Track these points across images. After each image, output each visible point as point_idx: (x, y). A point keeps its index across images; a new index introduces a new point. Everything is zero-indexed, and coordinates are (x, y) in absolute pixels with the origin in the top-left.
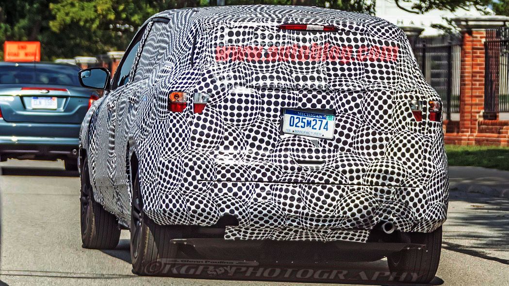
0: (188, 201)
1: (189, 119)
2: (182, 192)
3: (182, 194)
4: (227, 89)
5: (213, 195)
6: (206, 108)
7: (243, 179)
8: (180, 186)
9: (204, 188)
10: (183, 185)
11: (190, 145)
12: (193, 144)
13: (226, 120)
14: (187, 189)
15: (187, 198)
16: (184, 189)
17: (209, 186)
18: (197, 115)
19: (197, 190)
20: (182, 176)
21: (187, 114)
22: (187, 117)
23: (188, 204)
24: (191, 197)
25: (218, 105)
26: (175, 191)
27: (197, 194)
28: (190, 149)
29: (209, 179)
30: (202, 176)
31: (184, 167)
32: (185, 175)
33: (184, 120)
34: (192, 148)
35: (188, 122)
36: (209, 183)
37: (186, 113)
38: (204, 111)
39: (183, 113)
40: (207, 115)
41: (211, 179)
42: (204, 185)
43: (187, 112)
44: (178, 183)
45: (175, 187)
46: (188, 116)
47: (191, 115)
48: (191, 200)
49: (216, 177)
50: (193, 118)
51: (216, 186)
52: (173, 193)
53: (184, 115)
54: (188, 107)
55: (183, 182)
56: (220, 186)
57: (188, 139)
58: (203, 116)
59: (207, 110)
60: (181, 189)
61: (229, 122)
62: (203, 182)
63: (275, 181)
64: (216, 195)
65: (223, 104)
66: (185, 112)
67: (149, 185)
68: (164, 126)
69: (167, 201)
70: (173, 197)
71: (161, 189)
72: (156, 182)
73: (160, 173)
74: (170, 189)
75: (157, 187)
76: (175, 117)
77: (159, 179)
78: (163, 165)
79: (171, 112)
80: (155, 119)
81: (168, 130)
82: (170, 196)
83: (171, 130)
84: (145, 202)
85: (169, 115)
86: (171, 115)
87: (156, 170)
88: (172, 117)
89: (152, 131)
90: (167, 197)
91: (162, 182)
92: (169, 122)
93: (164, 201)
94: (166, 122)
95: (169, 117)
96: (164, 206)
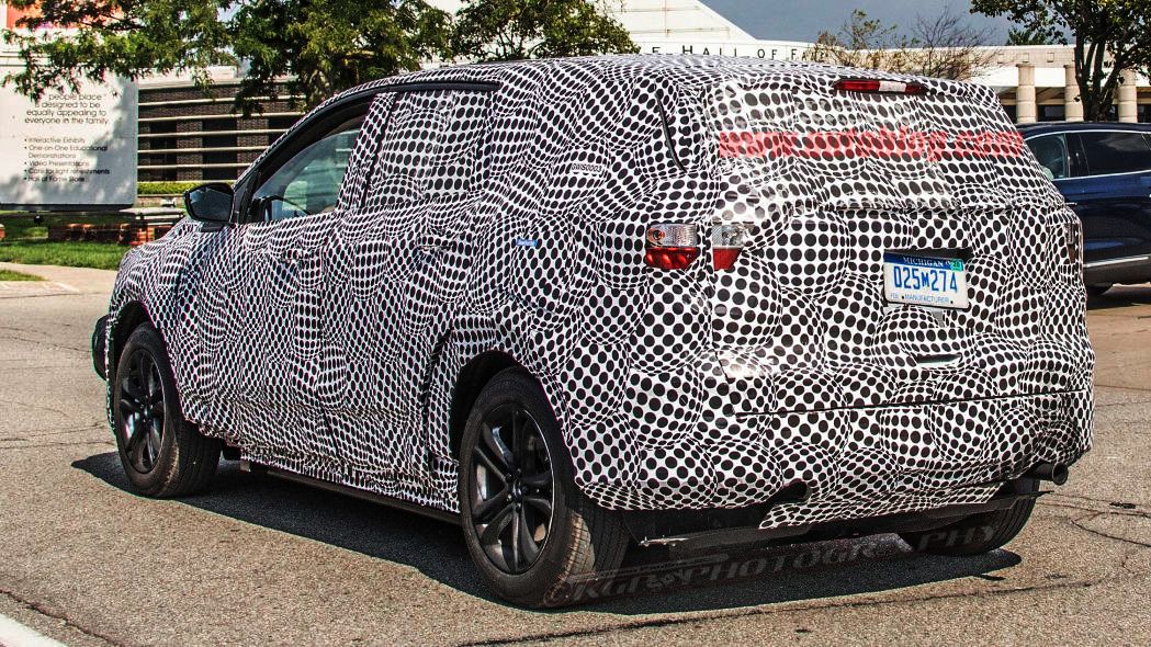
0: (716, 460)
1: (705, 284)
2: (702, 442)
3: (703, 446)
4: (782, 216)
5: (772, 443)
6: (740, 257)
7: (827, 405)
8: (696, 429)
9: (753, 431)
10: (703, 427)
11: (710, 339)
12: (717, 337)
13: (785, 281)
14: (715, 434)
15: (716, 453)
16: (706, 435)
17: (762, 425)
18: (721, 273)
19: (737, 436)
20: (699, 407)
21: (700, 272)
22: (700, 279)
23: (718, 467)
24: (724, 451)
25: (765, 249)
26: (684, 441)
27: (737, 444)
28: (710, 347)
29: (761, 410)
30: (746, 405)
31: (704, 387)
32: (706, 406)
33: (691, 285)
34: (716, 346)
35: (702, 289)
36: (762, 419)
37: (696, 271)
38: (738, 265)
39: (691, 271)
40: (743, 272)
41: (767, 410)
42: (752, 423)
43: (699, 268)
44: (689, 423)
45: (682, 433)
46: (702, 276)
47: (708, 275)
48: (725, 457)
49: (775, 404)
50: (714, 280)
51: (776, 424)
52: (678, 446)
53: (693, 274)
54: (700, 258)
55: (701, 420)
56: (784, 423)
57: (706, 327)
58: (735, 276)
59: (744, 262)
60: (698, 436)
61: (791, 286)
62: (749, 417)
63: (885, 404)
64: (779, 443)
65: (776, 247)
66: (695, 267)
67: (594, 428)
68: (636, 300)
69: (661, 463)
70: (679, 454)
71: (642, 438)
72: (622, 422)
73: (634, 403)
74: (667, 435)
75: (627, 432)
76: (667, 281)
77: (631, 416)
78: (646, 384)
79: (657, 270)
80: (595, 285)
81: (651, 307)
82: (670, 453)
83: (659, 309)
84: (581, 464)
85: (651, 275)
86: (658, 275)
87: (621, 397)
88: (658, 281)
89: (587, 311)
90: (660, 454)
91: (642, 422)
92: (651, 291)
93: (651, 464)
94: (642, 291)
95: (652, 281)
96: (652, 474)
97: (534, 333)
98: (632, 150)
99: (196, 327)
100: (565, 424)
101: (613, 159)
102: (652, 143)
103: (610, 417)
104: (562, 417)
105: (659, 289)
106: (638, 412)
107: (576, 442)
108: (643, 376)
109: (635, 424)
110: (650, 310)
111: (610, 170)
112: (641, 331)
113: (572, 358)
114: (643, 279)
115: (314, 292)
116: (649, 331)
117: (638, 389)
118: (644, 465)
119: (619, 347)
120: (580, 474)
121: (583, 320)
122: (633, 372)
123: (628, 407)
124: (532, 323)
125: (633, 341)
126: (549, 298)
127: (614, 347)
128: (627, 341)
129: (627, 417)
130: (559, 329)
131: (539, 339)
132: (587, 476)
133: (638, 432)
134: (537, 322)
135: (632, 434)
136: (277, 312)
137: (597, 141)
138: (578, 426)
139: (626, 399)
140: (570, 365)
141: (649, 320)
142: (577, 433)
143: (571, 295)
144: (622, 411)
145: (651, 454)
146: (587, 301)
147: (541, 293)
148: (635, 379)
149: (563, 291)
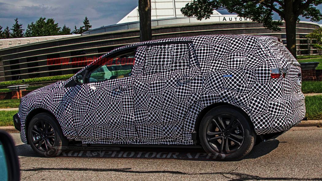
2: (286, 116)
6: (286, 75)
8: (285, 113)
9: (293, 113)
10: (286, 113)
11: (284, 93)
14: (288, 114)
18: (284, 79)
19: (291, 114)
20: (285, 109)
22: (281, 80)
24: (289, 118)
25: (289, 73)
26: (283, 116)
27: (291, 116)
28: (284, 95)
30: (291, 107)
31: (286, 104)
33: (280, 82)
35: (282, 83)
38: (286, 77)
39: (280, 78)
44: (283, 112)
52: (282, 118)
54: (281, 76)
55: (285, 111)
57: (283, 91)
58: (286, 79)
60: (285, 115)
61: (292, 81)
62: (292, 110)
67: (260, 116)
68: (268, 86)
69: (278, 122)
70: (282, 119)
71: (274, 117)
72: (268, 114)
73: (271, 109)
74: (280, 116)
75: (270, 116)
76: (276, 81)
77: (270, 112)
78: (274, 105)
79: (273, 79)
80: (255, 84)
81: (272, 87)
82: (280, 119)
83: (274, 87)
84: (256, 125)
85: (272, 80)
86: (274, 80)
87: (267, 108)
88: (274, 81)
89: (253, 90)
90: (278, 120)
91: (273, 113)
92: (272, 84)
93: (276, 122)
94: (270, 84)
95: (272, 81)
96: (276, 125)
97: (237, 97)
98: (252, 53)
99: (71, 111)
100: (251, 116)
101: (247, 55)
102: (258, 51)
103: (265, 113)
104: (250, 115)
105: (274, 83)
106: (272, 111)
107: (255, 120)
108: (273, 103)
109: (271, 114)
110: (272, 88)
111: (248, 58)
112: (270, 93)
113: (251, 101)
114: (270, 81)
115: (131, 97)
116: (272, 93)
117: (272, 106)
118: (274, 123)
119: (265, 97)
120: (256, 127)
121: (252, 92)
122: (270, 102)
123: (269, 110)
124: (236, 94)
125: (269, 95)
126: (241, 88)
127: (263, 97)
128: (267, 95)
129: (269, 113)
130: (245, 95)
131: (239, 98)
132: (258, 127)
133: (273, 115)
134: (237, 94)
135: (271, 116)
136: (113, 103)
137: (240, 51)
138: (255, 116)
139: (269, 108)
140: (251, 103)
141: (272, 90)
142: (255, 118)
143: (247, 87)
144: (268, 111)
145: (276, 120)
146: (253, 88)
147: (238, 87)
148: (271, 104)
149: (245, 86)
